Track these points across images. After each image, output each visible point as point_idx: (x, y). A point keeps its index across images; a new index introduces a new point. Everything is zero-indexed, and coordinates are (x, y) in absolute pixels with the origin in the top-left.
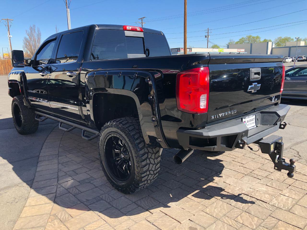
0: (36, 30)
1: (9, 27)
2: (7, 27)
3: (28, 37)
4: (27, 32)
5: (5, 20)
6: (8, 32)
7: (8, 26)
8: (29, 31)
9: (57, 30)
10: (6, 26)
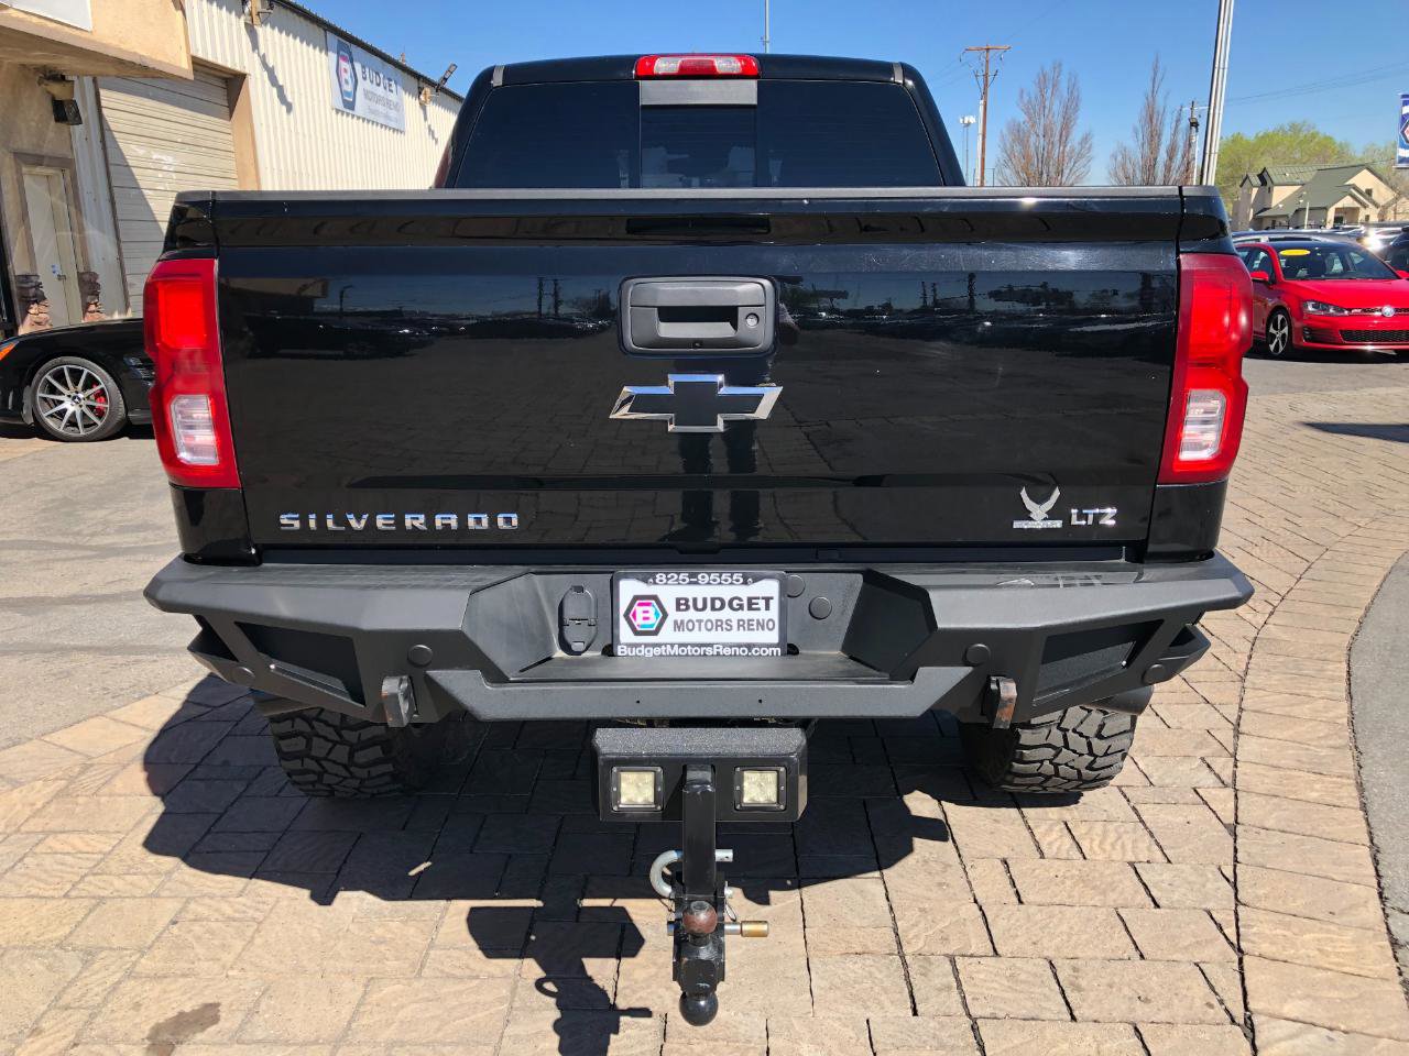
0: (1064, 86)
1: (990, 79)
2: (981, 79)
3: (1022, 117)
4: (1025, 95)
5: (977, 53)
6: (982, 102)
7: (986, 76)
8: (1033, 90)
9: (1159, 76)
10: (976, 76)
